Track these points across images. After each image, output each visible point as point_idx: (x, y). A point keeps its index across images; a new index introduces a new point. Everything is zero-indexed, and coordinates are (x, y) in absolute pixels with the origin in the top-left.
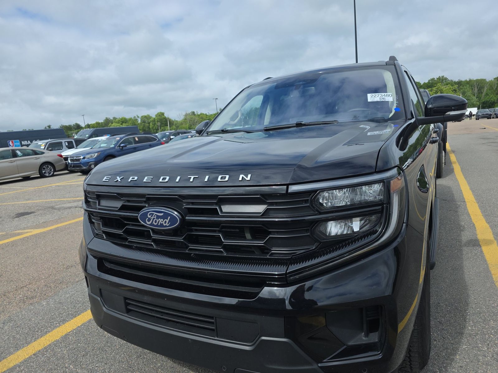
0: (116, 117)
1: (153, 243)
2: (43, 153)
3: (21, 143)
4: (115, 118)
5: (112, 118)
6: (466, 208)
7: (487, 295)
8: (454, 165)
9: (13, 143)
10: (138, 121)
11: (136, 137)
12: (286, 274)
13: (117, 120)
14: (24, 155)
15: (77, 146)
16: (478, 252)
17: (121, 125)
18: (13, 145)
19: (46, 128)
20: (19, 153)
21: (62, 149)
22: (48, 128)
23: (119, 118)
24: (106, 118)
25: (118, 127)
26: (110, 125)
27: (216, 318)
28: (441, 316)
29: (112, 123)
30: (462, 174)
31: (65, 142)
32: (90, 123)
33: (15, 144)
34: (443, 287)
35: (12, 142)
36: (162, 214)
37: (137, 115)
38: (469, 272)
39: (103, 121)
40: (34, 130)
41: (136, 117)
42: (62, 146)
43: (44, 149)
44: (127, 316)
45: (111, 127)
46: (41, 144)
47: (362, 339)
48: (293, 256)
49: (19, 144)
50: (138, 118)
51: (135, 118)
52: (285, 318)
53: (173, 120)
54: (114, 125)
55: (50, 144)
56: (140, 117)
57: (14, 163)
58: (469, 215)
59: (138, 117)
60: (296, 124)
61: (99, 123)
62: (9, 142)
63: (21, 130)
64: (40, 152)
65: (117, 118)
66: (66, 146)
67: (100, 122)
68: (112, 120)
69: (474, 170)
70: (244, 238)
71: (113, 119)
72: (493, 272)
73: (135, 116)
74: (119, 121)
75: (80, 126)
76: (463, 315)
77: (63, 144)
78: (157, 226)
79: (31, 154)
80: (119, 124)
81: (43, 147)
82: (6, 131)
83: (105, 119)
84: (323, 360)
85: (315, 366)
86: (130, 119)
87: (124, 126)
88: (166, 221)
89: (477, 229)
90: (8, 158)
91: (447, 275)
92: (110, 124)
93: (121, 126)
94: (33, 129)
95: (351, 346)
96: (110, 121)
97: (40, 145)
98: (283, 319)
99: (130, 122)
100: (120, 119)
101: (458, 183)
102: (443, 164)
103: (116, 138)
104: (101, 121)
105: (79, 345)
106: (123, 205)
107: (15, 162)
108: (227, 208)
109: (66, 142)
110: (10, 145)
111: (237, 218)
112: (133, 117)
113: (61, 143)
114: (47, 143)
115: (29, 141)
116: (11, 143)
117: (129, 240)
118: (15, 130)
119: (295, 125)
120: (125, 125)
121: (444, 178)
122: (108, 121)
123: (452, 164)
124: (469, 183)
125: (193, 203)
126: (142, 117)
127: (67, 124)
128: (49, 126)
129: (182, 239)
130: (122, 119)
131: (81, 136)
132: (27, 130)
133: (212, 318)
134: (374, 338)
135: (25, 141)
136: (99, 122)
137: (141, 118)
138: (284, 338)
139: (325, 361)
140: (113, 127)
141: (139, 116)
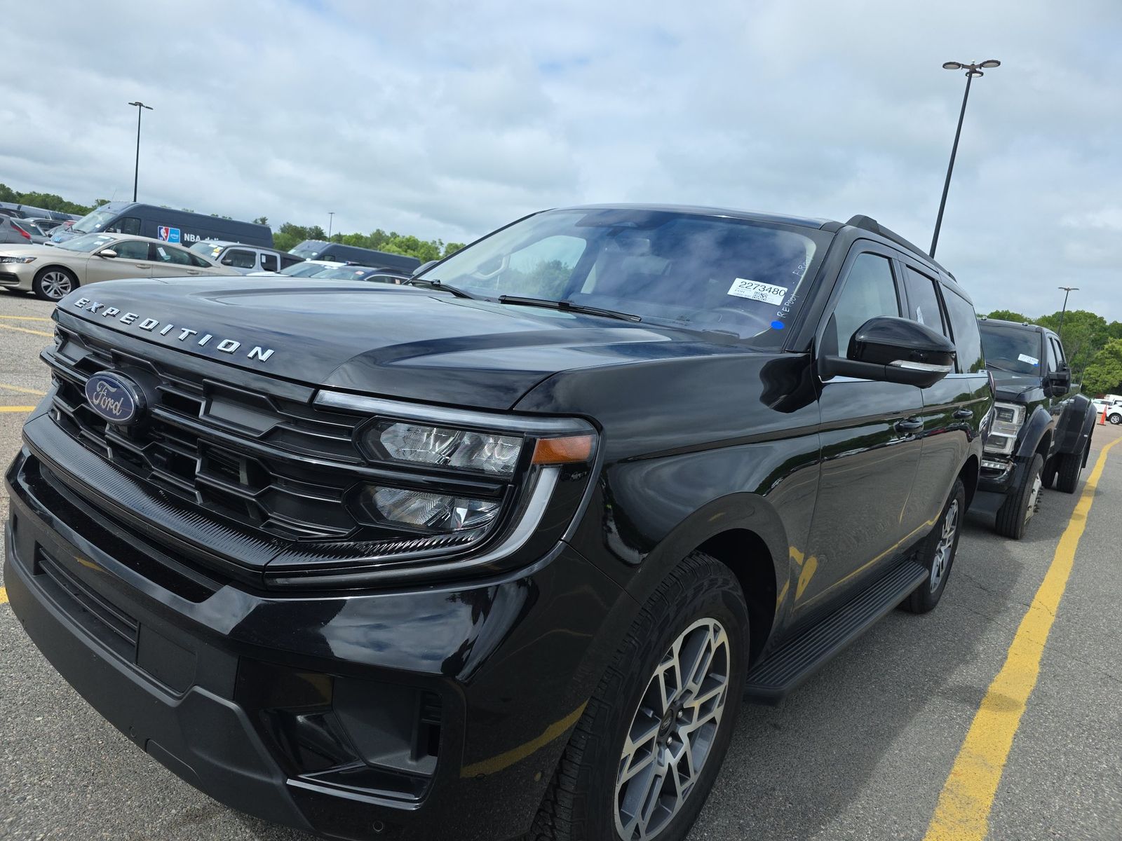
0: (398, 233)
1: (108, 449)
2: (208, 265)
3: (182, 237)
4: (394, 235)
5: (388, 234)
6: (1017, 620)
7: (900, 809)
8: (1072, 522)
9: (167, 233)
10: (439, 253)
11: (397, 279)
12: (265, 568)
13: (397, 240)
14: (174, 260)
15: (283, 267)
16: (960, 716)
17: (404, 253)
18: (166, 237)
19: (256, 221)
20: (162, 252)
21: (251, 268)
22: (260, 222)
23: (404, 237)
24: (378, 230)
25: (395, 254)
26: (382, 245)
27: (140, 624)
28: (755, 815)
29: (387, 244)
30: (1075, 546)
31: (261, 254)
32: (343, 234)
33: (171, 235)
34: (813, 759)
35: (167, 231)
36: (113, 390)
37: (440, 240)
38: (900, 750)
39: (369, 236)
40: (234, 219)
41: (437, 241)
42: (253, 261)
43: (216, 260)
44: (33, 579)
45: (381, 252)
46: (215, 246)
47: (402, 760)
48: (300, 539)
49: (178, 236)
50: (440, 247)
51: (434, 245)
52: (239, 659)
53: (513, 269)
54: (392, 250)
55: (232, 252)
56: (446, 244)
57: (145, 270)
58: (1012, 635)
59: (442, 244)
60: (560, 303)
61: (362, 237)
62: (160, 229)
63: (209, 215)
64: (203, 262)
65: (398, 236)
66: (262, 263)
67: (364, 234)
68: (388, 236)
69: (1113, 546)
70: (235, 480)
71: (390, 236)
72: (956, 768)
73: (435, 240)
74: (403, 242)
75: (323, 233)
76: (806, 831)
77: (257, 258)
78: (104, 411)
79: (186, 261)
80: (400, 250)
81: (215, 255)
82: (180, 209)
83: (375, 231)
84: (300, 774)
85: (277, 781)
86: (425, 245)
87: (408, 256)
88: (116, 405)
89: (1004, 669)
90: (139, 259)
91: (845, 740)
92: (385, 244)
93: (403, 255)
94: (232, 217)
95: (374, 767)
96: (383, 237)
97: (212, 250)
98: (237, 660)
99: (422, 251)
100: (404, 240)
101: (1050, 563)
102: (1031, 510)
103: (357, 271)
104: (367, 233)
105: (12, 628)
106: (84, 359)
107: (149, 268)
108: (220, 410)
109: (264, 255)
110: (161, 236)
111: (223, 431)
112: (430, 242)
113: (254, 254)
114: (227, 248)
115: (198, 237)
116: (163, 231)
117: (82, 432)
118: (196, 212)
119: (557, 305)
120: (411, 254)
121: (1026, 542)
122: (379, 237)
123: (1070, 518)
124: (1076, 569)
125: (175, 385)
126: (450, 245)
127: (299, 225)
128: (264, 220)
129: (142, 451)
130: (408, 240)
131: (303, 251)
132: (220, 217)
133: (135, 621)
134: (427, 766)
135: (191, 235)
136: (362, 235)
137: (446, 248)
138: (233, 700)
139: (302, 776)
140: (386, 253)
141: (443, 242)
